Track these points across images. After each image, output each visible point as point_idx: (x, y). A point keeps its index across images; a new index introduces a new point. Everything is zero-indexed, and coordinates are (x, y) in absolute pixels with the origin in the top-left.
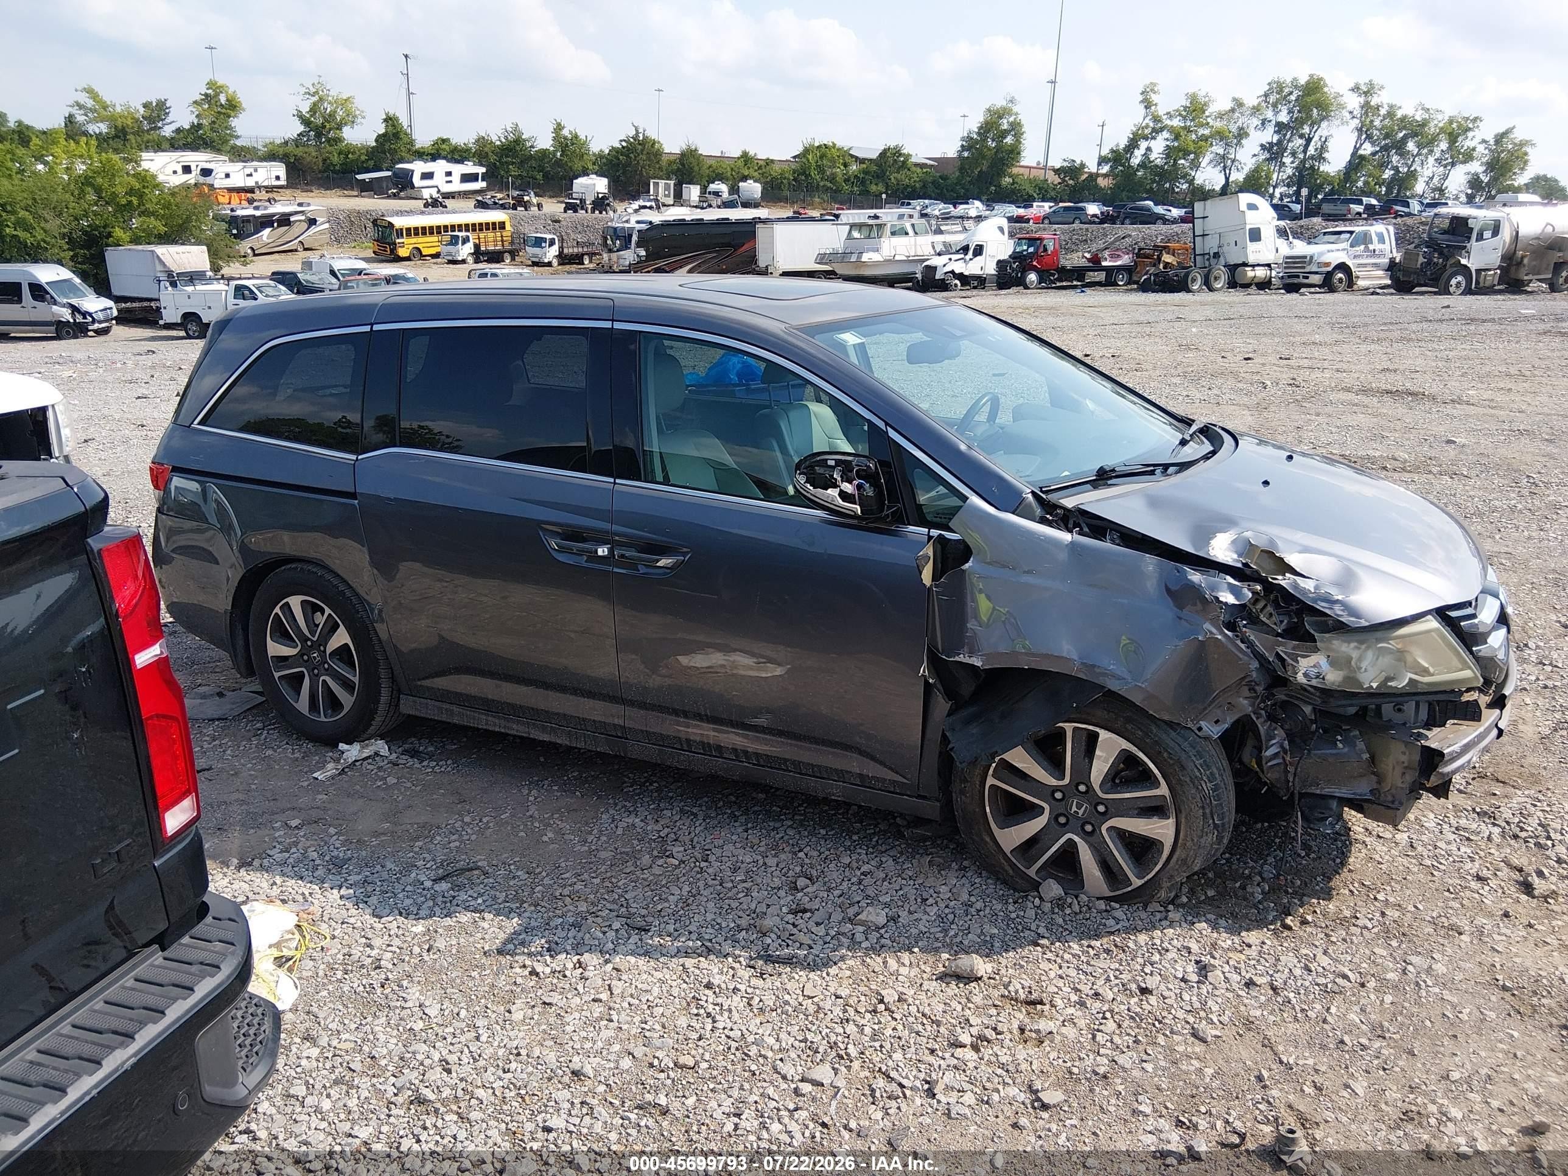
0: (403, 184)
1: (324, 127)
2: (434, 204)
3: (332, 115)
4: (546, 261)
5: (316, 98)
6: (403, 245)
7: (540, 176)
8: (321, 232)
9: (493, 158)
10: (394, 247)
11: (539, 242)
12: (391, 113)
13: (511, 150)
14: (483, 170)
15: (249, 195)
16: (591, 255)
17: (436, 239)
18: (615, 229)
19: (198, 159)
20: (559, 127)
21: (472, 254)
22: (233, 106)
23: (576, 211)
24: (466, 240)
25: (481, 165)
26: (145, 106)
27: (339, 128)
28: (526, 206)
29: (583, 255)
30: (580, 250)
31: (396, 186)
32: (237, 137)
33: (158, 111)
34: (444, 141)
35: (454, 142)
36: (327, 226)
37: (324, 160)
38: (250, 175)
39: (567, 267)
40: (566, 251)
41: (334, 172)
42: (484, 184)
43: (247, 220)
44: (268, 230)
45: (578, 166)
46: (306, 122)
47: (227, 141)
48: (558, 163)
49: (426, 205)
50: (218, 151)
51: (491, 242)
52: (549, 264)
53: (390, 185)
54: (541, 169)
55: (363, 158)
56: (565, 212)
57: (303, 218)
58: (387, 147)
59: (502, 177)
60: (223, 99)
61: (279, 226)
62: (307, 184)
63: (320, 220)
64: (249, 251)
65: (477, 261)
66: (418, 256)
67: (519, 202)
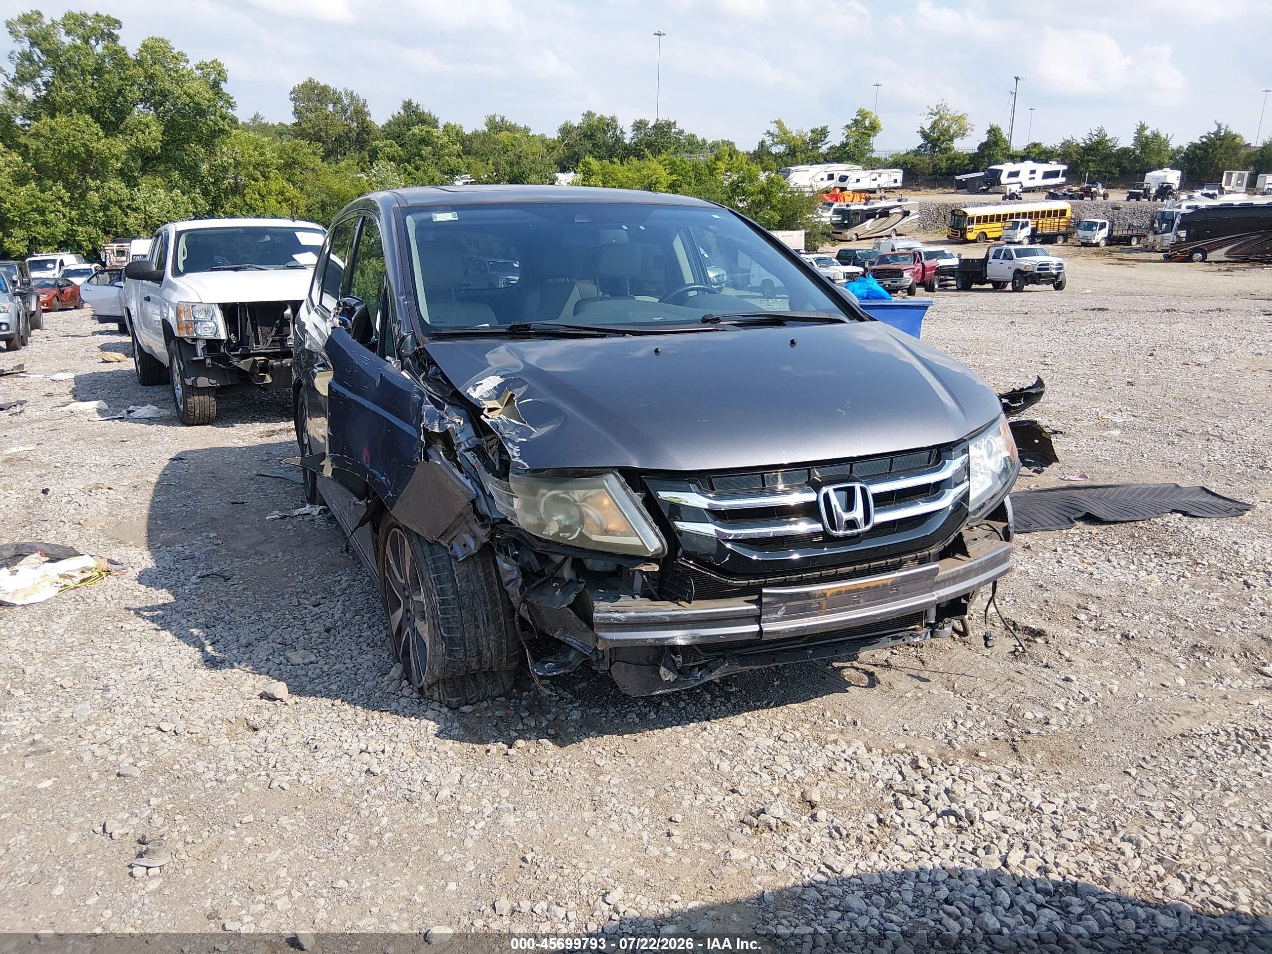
0: (992, 182)
1: (939, 139)
2: (1013, 197)
3: (947, 130)
4: (1094, 242)
5: (936, 118)
6: (972, 230)
7: (1116, 171)
8: (911, 222)
9: (1075, 157)
10: (964, 231)
11: (1090, 226)
12: (995, 125)
13: (1093, 150)
14: (1065, 167)
15: (867, 195)
16: (1140, 237)
17: (999, 225)
18: (1163, 213)
19: (839, 169)
20: (1143, 128)
21: (1028, 237)
22: (874, 128)
23: (1138, 200)
24: (1024, 225)
25: (1064, 164)
26: (812, 132)
27: (951, 140)
28: (1093, 196)
29: (1131, 237)
30: (1130, 232)
31: (986, 183)
32: (873, 151)
33: (821, 134)
34: (1035, 145)
35: (1044, 146)
36: (917, 216)
37: (934, 166)
38: (875, 180)
39: (1112, 248)
40: (1115, 233)
41: (940, 174)
42: (1063, 180)
43: (856, 213)
44: (872, 220)
45: (1154, 161)
46: (925, 136)
47: (863, 155)
48: (1137, 159)
49: (1004, 199)
50: (857, 162)
51: (1048, 226)
52: (1097, 245)
53: (982, 183)
54: (1119, 165)
55: (966, 162)
56: (1128, 199)
57: (899, 210)
58: (986, 152)
59: (1081, 173)
60: (867, 123)
61: (880, 217)
62: (917, 185)
63: (912, 212)
64: (854, 237)
65: (1031, 242)
66: (983, 239)
67: (1087, 193)
